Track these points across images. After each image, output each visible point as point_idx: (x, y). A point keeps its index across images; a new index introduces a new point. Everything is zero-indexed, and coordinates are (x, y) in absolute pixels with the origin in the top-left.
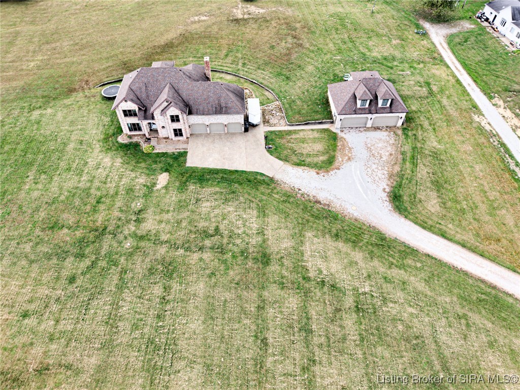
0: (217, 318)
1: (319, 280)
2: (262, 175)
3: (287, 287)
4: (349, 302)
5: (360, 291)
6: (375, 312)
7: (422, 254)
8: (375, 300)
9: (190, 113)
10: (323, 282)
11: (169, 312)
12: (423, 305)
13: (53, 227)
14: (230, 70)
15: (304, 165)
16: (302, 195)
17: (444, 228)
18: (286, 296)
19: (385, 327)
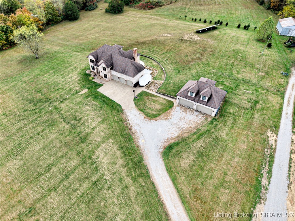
0: (46, 150)
1: (94, 161)
2: (120, 107)
3: (80, 155)
4: (95, 178)
5: (105, 177)
6: (100, 190)
7: (150, 181)
8: (106, 185)
9: (112, 69)
10: (95, 163)
11: (35, 138)
12: (124, 203)
13: (38, 92)
14: (158, 60)
15: (143, 112)
16: (127, 123)
17: (178, 176)
18: (76, 159)
19: (96, 199)
